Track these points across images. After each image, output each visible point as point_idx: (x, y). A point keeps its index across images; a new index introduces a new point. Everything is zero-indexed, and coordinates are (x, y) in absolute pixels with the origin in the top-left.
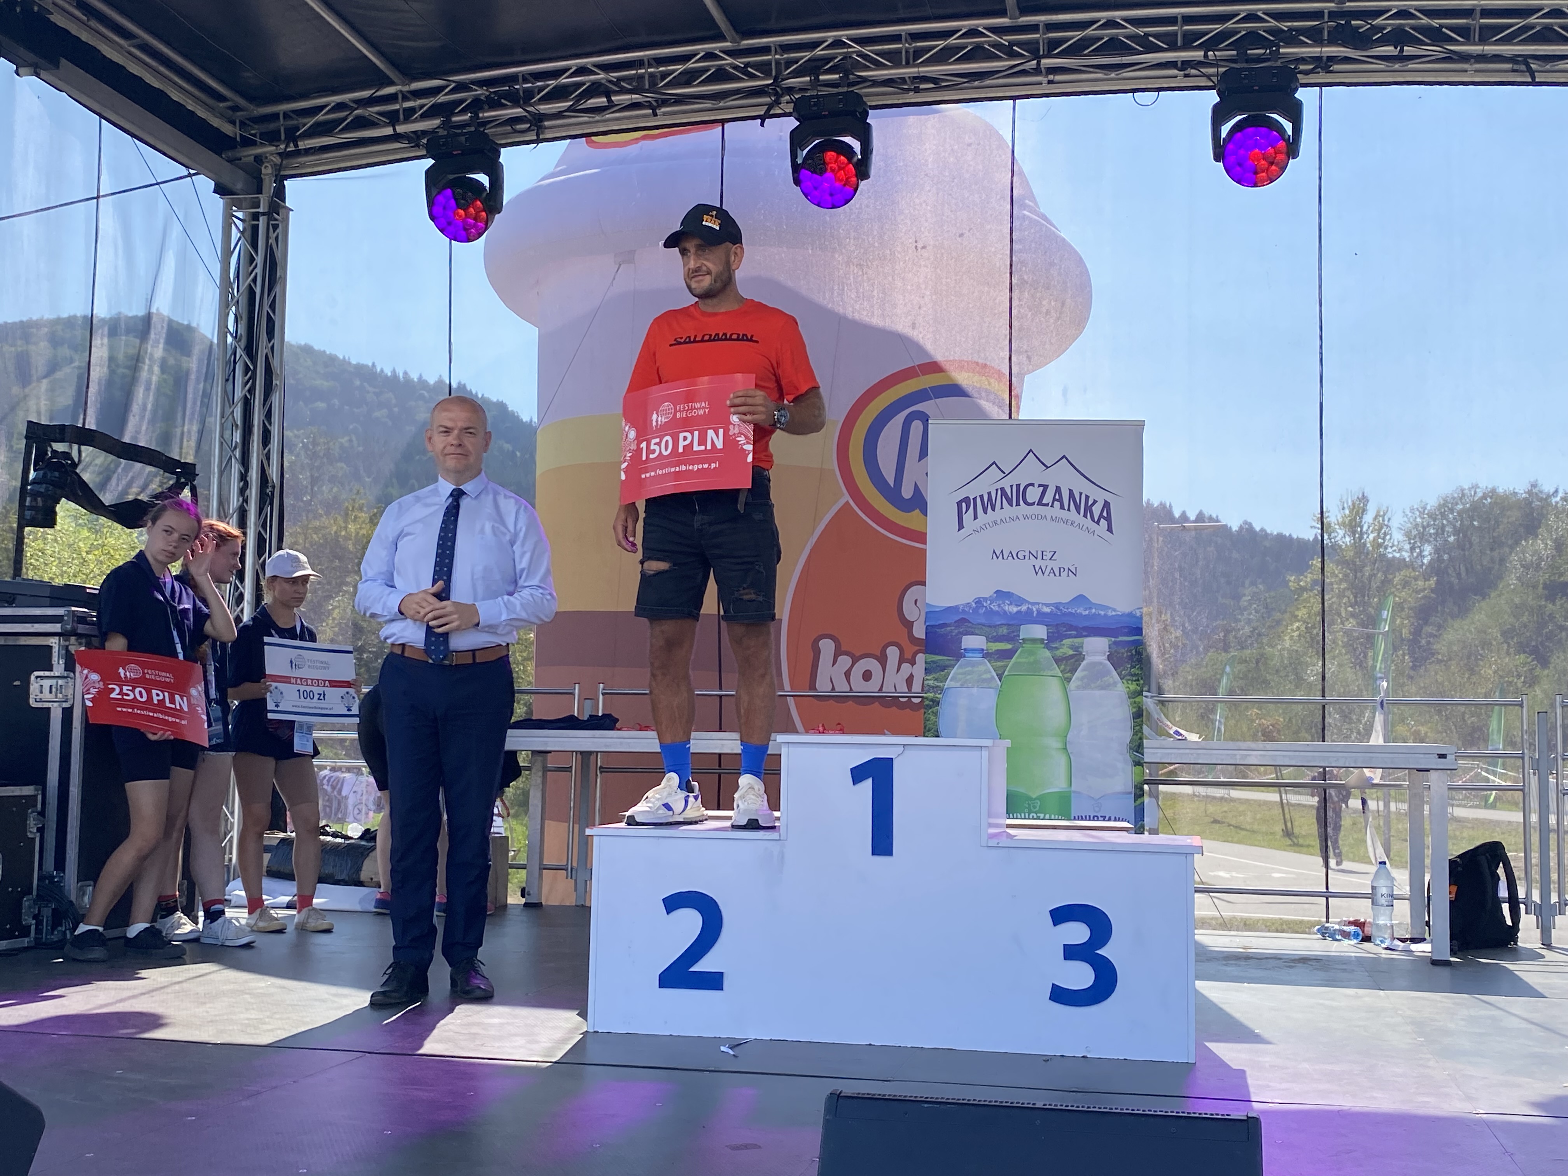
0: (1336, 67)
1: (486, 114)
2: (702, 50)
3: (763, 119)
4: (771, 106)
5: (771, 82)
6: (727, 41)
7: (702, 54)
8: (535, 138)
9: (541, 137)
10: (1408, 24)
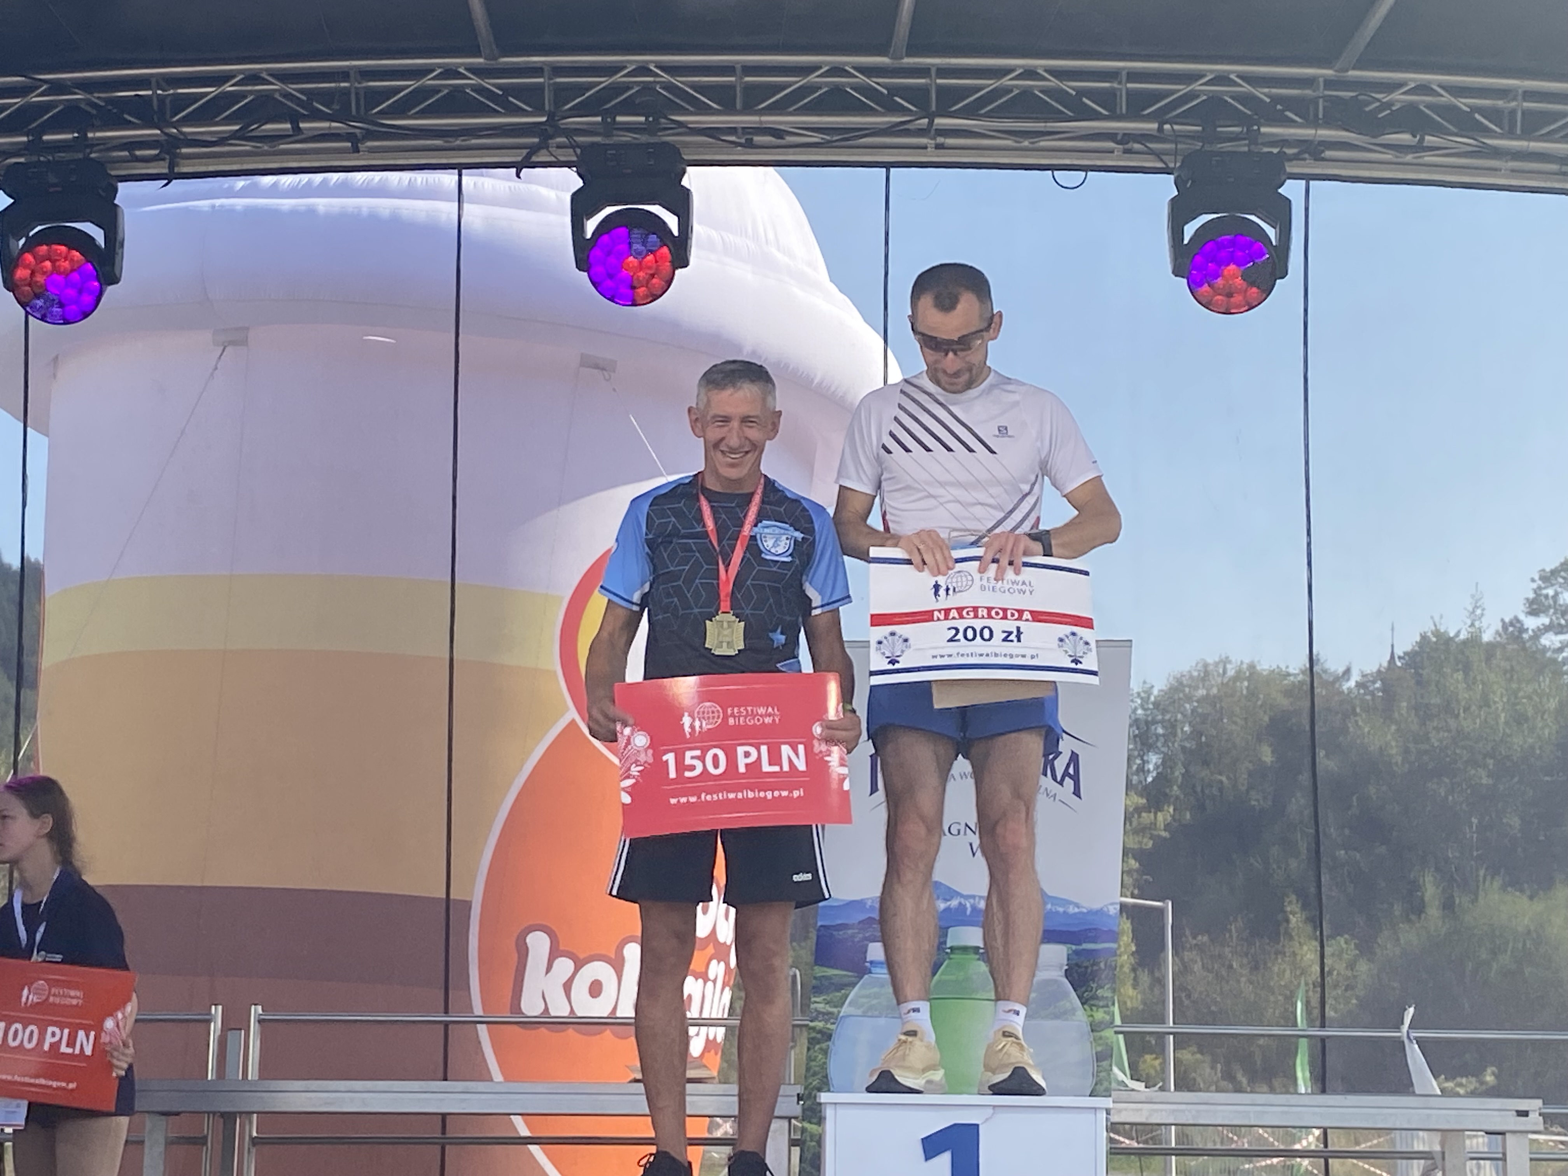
0: (1328, 154)
1: (99, 134)
2: (439, 66)
3: (519, 167)
4: (534, 150)
5: (544, 119)
6: (480, 56)
7: (439, 71)
8: (166, 171)
9: (176, 170)
10: (1423, 102)
